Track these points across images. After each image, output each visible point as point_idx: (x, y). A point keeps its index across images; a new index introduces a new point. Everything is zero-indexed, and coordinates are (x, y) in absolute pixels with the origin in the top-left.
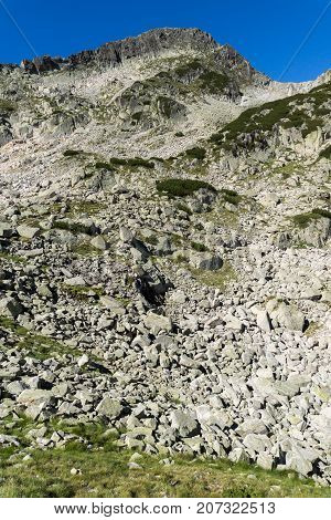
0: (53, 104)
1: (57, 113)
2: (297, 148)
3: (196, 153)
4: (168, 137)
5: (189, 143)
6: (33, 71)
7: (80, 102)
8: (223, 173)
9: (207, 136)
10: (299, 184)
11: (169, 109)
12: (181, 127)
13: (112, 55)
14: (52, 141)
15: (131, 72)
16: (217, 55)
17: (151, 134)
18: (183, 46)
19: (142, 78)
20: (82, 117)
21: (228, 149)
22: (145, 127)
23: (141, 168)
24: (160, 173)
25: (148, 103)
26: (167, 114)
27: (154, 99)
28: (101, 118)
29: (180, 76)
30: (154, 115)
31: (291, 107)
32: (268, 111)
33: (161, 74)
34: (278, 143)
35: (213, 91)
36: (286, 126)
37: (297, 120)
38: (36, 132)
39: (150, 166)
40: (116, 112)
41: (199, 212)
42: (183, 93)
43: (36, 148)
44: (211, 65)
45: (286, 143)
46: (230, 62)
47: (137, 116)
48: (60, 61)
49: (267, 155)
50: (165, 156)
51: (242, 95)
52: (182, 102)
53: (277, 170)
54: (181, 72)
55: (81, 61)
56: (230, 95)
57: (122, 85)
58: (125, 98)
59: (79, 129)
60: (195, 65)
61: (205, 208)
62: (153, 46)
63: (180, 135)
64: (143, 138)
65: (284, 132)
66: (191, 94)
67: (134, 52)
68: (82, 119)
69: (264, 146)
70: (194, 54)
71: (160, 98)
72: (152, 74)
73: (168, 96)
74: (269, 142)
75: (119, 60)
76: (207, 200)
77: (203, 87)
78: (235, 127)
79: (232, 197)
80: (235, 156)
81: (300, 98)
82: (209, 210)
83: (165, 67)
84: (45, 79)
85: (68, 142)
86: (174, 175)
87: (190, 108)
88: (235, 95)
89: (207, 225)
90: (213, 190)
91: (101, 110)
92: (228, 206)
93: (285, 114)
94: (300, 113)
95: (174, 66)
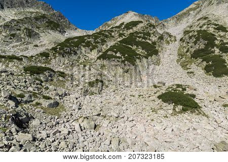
2: (89, 55)
3: (45, 55)
4: (30, 46)
5: (41, 50)
8: (58, 64)
9: (50, 48)
10: (90, 69)
11: (30, 34)
12: (37, 42)
15: (10, 15)
16: (54, 14)
17: (21, 45)
18: (38, 8)
19: (16, 18)
21: (60, 54)
22: (17, 41)
23: (15, 60)
24: (25, 63)
25: (19, 30)
26: (30, 36)
27: (22, 28)
29: (37, 20)
30: (22, 36)
31: (86, 40)
32: (76, 40)
33: (26, 18)
34: (81, 53)
35: (52, 29)
36: (84, 46)
37: (88, 44)
39: (20, 59)
41: (46, 81)
42: (38, 28)
44: (51, 18)
45: (84, 53)
46: (60, 18)
47: (13, 35)
49: (77, 57)
50: (29, 55)
51: (65, 32)
52: (37, 32)
53: (81, 64)
54: (36, 19)
56: (60, 31)
60: (44, 17)
61: (49, 80)
62: (22, 5)
63: (36, 46)
64: (17, 46)
65: (83, 49)
66: (42, 29)
69: (76, 53)
70: (43, 12)
71: (26, 28)
72: (21, 17)
73: (30, 28)
74: (78, 52)
75: (3, 8)
76: (50, 76)
77: (48, 26)
78: (62, 45)
79: (62, 74)
80: (63, 57)
81: (89, 36)
82: (52, 80)
83: (29, 15)
86: (33, 64)
87: (41, 35)
88: (62, 32)
89: (50, 87)
90: (54, 71)
92: (61, 78)
93: (84, 42)
94: (89, 42)
95: (33, 16)
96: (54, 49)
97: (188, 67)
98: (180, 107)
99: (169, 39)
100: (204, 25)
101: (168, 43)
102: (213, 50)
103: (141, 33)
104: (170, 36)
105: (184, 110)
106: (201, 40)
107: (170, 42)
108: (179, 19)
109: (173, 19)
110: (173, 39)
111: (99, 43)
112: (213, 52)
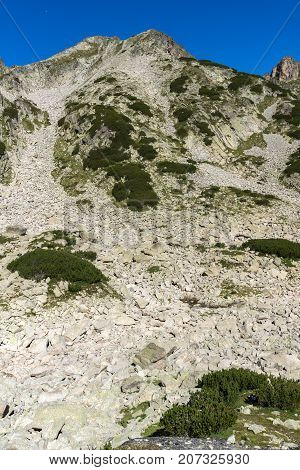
97: (78, 188)
98: (64, 285)
99: (31, 118)
100: (109, 95)
101: (30, 127)
104: (35, 111)
105: (73, 291)
106: (104, 128)
107: (36, 126)
108: (55, 71)
109: (40, 67)
110: (41, 118)
112: (128, 157)
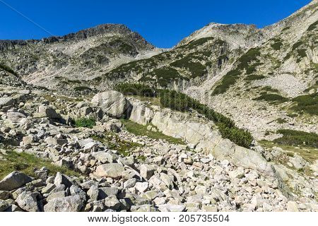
0: (54, 57)
1: (55, 61)
2: (134, 78)
3: (99, 79)
4: (97, 72)
6: (47, 42)
7: (66, 56)
11: (102, 60)
13: (83, 35)
14: (52, 72)
15: (90, 43)
16: (130, 36)
17: (91, 70)
18: (115, 32)
19: (94, 46)
20: (65, 63)
21: (109, 78)
22: (89, 68)
23: (77, 83)
25: (94, 57)
26: (100, 62)
27: (96, 56)
28: (73, 63)
30: (94, 62)
31: (137, 64)
33: (102, 45)
34: (129, 76)
35: (124, 52)
36: (133, 71)
37: (137, 69)
38: (46, 68)
39: (80, 83)
40: (80, 61)
41: (83, 94)
42: (110, 53)
43: (46, 74)
44: (126, 40)
46: (136, 39)
47: (87, 63)
48: (59, 38)
49: (123, 80)
51: (138, 53)
52: (108, 57)
54: (111, 44)
55: (69, 38)
56: (132, 54)
57: (84, 49)
58: (84, 56)
59: (63, 68)
60: (119, 41)
62: (102, 31)
64: (88, 72)
65: (132, 73)
66: (114, 54)
67: (93, 33)
68: (65, 64)
69: (123, 77)
70: (119, 35)
71: (99, 56)
72: (99, 44)
73: (103, 54)
74: (126, 76)
75: (86, 37)
77: (120, 50)
78: (114, 71)
80: (111, 80)
83: (105, 41)
84: (52, 45)
85: (57, 73)
87: (111, 59)
88: (134, 54)
90: (91, 90)
91: (74, 60)
93: (134, 67)
94: (139, 66)
95: (110, 41)
96: (107, 74)
102: (241, 71)
103: (200, 53)
111: (147, 66)
